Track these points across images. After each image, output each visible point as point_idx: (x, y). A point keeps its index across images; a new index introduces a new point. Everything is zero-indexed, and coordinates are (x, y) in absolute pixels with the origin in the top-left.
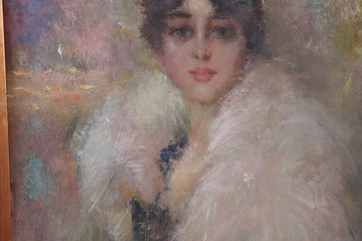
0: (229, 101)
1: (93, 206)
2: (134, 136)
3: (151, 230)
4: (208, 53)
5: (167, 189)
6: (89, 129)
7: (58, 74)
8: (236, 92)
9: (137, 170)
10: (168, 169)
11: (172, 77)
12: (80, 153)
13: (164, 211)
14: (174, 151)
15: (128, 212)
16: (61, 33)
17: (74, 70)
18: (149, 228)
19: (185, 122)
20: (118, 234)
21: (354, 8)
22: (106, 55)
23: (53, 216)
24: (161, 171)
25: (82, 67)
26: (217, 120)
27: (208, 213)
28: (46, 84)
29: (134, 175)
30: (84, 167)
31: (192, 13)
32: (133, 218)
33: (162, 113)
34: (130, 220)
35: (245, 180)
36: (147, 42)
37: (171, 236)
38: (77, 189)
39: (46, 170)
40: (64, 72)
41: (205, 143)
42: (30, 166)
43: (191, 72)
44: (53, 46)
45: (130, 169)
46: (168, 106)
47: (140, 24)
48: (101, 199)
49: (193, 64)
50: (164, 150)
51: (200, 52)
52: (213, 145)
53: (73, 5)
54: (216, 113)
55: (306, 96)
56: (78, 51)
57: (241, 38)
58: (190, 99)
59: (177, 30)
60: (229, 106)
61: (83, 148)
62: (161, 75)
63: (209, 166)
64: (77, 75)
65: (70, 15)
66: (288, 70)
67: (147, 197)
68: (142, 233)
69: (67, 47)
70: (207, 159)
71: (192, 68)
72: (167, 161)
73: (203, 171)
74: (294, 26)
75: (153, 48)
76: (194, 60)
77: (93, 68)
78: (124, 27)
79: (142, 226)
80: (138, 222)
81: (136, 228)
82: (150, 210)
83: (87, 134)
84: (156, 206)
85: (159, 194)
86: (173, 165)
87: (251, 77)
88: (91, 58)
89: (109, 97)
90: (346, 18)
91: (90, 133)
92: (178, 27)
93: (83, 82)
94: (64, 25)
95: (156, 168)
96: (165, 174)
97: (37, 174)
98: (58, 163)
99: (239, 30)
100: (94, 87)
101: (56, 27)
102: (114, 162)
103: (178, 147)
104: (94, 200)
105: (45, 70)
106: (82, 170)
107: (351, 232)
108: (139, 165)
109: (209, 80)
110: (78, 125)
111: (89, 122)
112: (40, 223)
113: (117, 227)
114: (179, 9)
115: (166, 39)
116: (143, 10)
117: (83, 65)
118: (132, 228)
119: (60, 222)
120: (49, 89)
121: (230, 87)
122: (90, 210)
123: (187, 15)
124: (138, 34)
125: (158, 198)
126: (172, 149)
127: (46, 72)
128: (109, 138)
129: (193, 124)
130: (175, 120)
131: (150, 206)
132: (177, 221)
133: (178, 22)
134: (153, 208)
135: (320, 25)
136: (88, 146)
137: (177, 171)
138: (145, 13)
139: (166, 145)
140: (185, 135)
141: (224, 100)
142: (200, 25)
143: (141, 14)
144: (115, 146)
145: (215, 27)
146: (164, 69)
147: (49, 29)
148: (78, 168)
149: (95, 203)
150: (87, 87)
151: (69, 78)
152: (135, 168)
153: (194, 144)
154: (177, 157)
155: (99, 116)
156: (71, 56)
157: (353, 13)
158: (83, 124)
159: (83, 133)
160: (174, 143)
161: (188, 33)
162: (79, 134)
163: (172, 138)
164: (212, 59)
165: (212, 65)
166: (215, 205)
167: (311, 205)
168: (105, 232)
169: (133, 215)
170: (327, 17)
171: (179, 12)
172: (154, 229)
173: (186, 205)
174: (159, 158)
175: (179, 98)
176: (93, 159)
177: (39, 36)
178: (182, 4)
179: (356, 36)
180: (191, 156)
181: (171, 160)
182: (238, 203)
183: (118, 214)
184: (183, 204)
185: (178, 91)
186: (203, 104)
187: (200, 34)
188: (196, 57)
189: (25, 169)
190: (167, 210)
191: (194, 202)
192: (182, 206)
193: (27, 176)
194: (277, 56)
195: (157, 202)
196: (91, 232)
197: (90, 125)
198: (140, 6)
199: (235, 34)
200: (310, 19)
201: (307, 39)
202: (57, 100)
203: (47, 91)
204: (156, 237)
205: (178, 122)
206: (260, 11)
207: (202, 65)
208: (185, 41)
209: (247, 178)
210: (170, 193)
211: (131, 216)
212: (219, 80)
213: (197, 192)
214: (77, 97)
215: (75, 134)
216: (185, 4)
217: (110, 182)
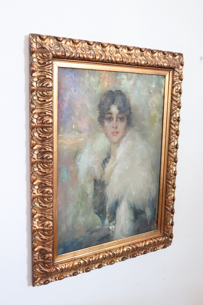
0: (122, 142)
1: (82, 182)
2: (95, 156)
3: (99, 189)
4: (117, 126)
5: (104, 174)
6: (81, 154)
7: (73, 135)
8: (125, 139)
9: (96, 168)
10: (105, 167)
11: (106, 134)
12: (78, 163)
13: (103, 182)
14: (107, 160)
15: (92, 183)
16: (74, 120)
17: (78, 133)
18: (99, 188)
19: (110, 150)
20: (89, 192)
21: (154, 111)
22: (87, 128)
23: (70, 188)
24: (103, 167)
25: (80, 132)
26: (119, 149)
27: (116, 181)
28: (69, 139)
29: (95, 170)
30: (79, 168)
31: (113, 113)
32: (94, 185)
33: (103, 147)
34: (93, 186)
35: (126, 168)
36: (99, 123)
37: (105, 190)
38: (77, 177)
39: (68, 171)
40: (74, 134)
41: (115, 157)
42: (62, 170)
43: (112, 133)
44: (71, 125)
45: (94, 168)
46: (105, 145)
47: (98, 116)
48: (84, 180)
49: (113, 130)
50: (104, 160)
51: (115, 126)
52: (117, 157)
53: (78, 111)
54: (118, 146)
55: (142, 139)
56: (79, 127)
57: (126, 121)
58: (111, 142)
59: (108, 118)
60: (122, 144)
61: (79, 161)
62: (103, 134)
63: (116, 164)
64: (78, 135)
65: (77, 114)
66: (138, 131)
67: (98, 178)
68: (96, 190)
69: (76, 125)
70: (116, 162)
71: (112, 132)
72: (104, 164)
73: (115, 166)
74: (139, 117)
75: (101, 125)
76: (113, 128)
77: (83, 132)
78: (93, 118)
79: (97, 188)
80: (96, 186)
81: (95, 189)
82: (99, 182)
83: (81, 156)
84: (101, 180)
85: (102, 176)
86: (106, 165)
87: (128, 133)
88: (83, 129)
89: (88, 143)
90: (152, 114)
91: (82, 156)
92: (109, 118)
93: (80, 138)
94: (75, 118)
95: (101, 167)
96: (104, 169)
97: (65, 172)
98: (71, 168)
99: (125, 118)
100: (84, 139)
101: (73, 118)
102: (89, 166)
103: (108, 159)
104: (82, 180)
105: (69, 134)
106: (79, 170)
107: (153, 182)
108: (96, 166)
109: (117, 135)
110: (78, 153)
111: (82, 152)
112: (65, 190)
113: (89, 189)
114: (109, 111)
115: (105, 122)
116: (99, 112)
117: (81, 132)
118: (94, 189)
119: (72, 189)
120: (69, 141)
121: (122, 137)
122: (81, 184)
123: (111, 114)
124: (97, 120)
125: (101, 177)
126: (106, 159)
127: (69, 135)
128: (87, 157)
129: (112, 150)
130: (107, 150)
131: (99, 180)
132: (107, 185)
133: (108, 116)
134: (100, 181)
135: (146, 116)
136: (81, 161)
137: (107, 167)
138: (99, 113)
139: (104, 159)
140: (110, 154)
141: (121, 142)
142: (115, 116)
143: (98, 113)
144: (89, 160)
145: (119, 117)
146: (104, 132)
147: (70, 119)
148: (78, 169)
149: (83, 181)
150: (81, 139)
151: (76, 136)
152: (95, 167)
153: (112, 157)
154: (107, 162)
155: (85, 149)
156: (77, 129)
157: (154, 113)
158: (80, 153)
159: (80, 156)
160: (106, 157)
161: (111, 119)
162: (79, 156)
163: (106, 156)
164: (118, 128)
165: (118, 130)
166: (118, 178)
167: (143, 175)
168: (86, 191)
169: (94, 184)
170: (148, 114)
171: (109, 112)
172: (100, 189)
173: (110, 179)
174: (102, 163)
175: (108, 142)
176: (82, 165)
177: (67, 122)
178: (110, 110)
179: (155, 120)
180: (111, 162)
181: (106, 164)
182: (124, 177)
183: (90, 184)
184: (109, 179)
185: (108, 139)
186: (115, 143)
187: (115, 120)
188: (113, 127)
189: (61, 171)
190: (104, 181)
191: (112, 178)
192: (108, 179)
193: (62, 173)
194: (135, 126)
195: (101, 179)
196: (81, 192)
197: (82, 153)
198: (98, 110)
199: (124, 119)
200: (144, 115)
201: (143, 121)
202: (72, 145)
203: (69, 142)
204: (100, 191)
205: (108, 150)
206: (131, 112)
207: (115, 130)
208: (110, 122)
209: (127, 167)
210: (105, 175)
211: (93, 185)
212: (120, 135)
213: (113, 174)
214: (78, 143)
215: (77, 157)
216: (111, 110)
217: (87, 173)
